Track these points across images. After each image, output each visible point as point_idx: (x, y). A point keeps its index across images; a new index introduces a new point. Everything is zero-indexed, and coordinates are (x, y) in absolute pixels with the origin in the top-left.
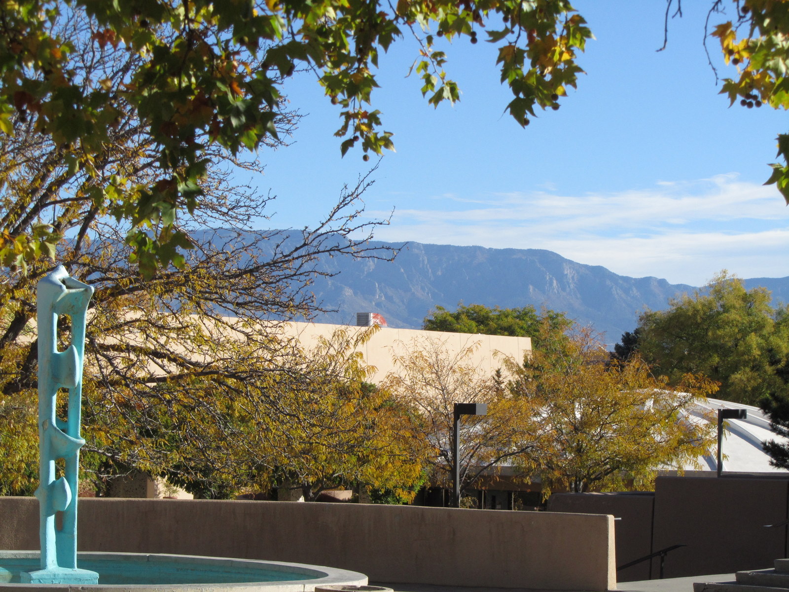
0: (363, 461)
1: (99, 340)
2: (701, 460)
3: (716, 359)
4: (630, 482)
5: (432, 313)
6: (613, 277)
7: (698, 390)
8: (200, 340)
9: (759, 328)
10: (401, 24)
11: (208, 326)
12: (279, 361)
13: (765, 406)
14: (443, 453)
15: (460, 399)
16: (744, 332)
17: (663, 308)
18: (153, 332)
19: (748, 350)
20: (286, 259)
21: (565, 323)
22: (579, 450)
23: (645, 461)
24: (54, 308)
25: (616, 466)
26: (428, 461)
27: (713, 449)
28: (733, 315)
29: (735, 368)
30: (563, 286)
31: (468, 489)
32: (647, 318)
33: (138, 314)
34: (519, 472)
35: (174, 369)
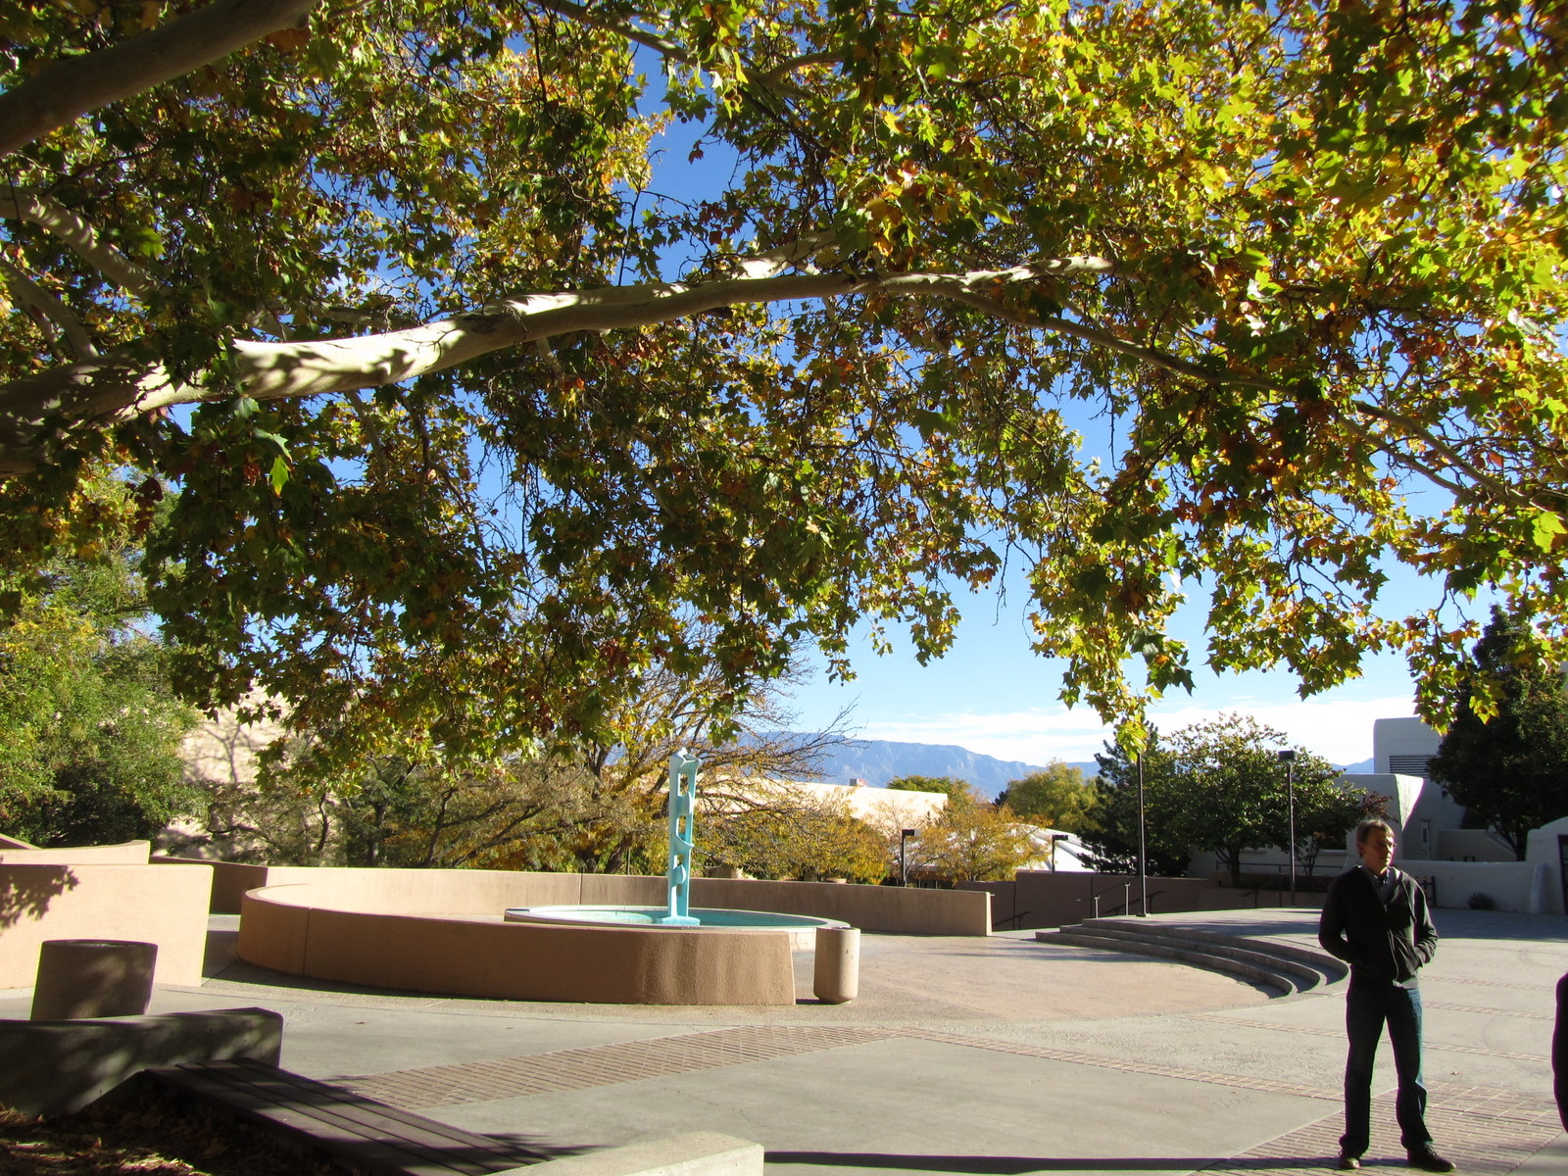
0: (851, 861)
1: (706, 791)
2: (1043, 864)
3: (1051, 807)
4: (1003, 876)
5: (892, 779)
6: (995, 761)
7: (1041, 824)
8: (761, 791)
9: (1076, 789)
10: (860, 613)
11: (765, 784)
12: (804, 803)
13: (1078, 833)
14: (896, 858)
15: (906, 827)
16: (1068, 792)
17: (1021, 778)
18: (735, 786)
19: (1070, 802)
20: (809, 747)
21: (967, 786)
22: (974, 857)
23: (1011, 864)
24: (679, 771)
25: (995, 867)
26: (888, 862)
27: (1050, 857)
28: (1060, 782)
29: (1062, 812)
30: (966, 766)
31: (911, 879)
32: (1012, 784)
33: (727, 777)
34: (939, 869)
35: (747, 807)
